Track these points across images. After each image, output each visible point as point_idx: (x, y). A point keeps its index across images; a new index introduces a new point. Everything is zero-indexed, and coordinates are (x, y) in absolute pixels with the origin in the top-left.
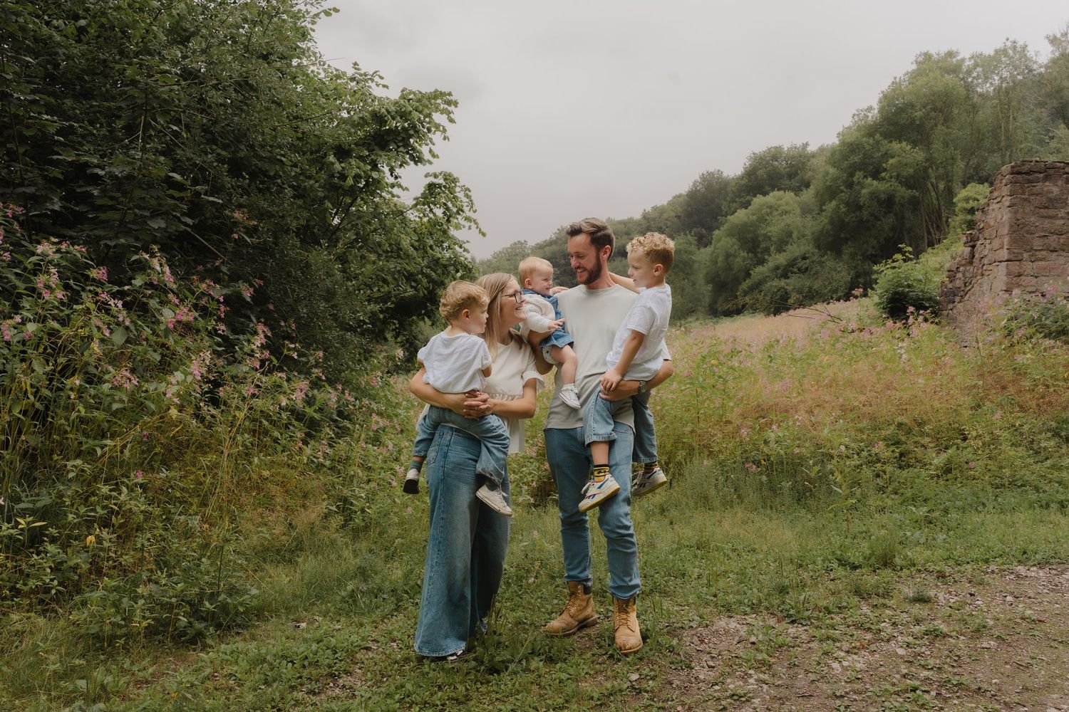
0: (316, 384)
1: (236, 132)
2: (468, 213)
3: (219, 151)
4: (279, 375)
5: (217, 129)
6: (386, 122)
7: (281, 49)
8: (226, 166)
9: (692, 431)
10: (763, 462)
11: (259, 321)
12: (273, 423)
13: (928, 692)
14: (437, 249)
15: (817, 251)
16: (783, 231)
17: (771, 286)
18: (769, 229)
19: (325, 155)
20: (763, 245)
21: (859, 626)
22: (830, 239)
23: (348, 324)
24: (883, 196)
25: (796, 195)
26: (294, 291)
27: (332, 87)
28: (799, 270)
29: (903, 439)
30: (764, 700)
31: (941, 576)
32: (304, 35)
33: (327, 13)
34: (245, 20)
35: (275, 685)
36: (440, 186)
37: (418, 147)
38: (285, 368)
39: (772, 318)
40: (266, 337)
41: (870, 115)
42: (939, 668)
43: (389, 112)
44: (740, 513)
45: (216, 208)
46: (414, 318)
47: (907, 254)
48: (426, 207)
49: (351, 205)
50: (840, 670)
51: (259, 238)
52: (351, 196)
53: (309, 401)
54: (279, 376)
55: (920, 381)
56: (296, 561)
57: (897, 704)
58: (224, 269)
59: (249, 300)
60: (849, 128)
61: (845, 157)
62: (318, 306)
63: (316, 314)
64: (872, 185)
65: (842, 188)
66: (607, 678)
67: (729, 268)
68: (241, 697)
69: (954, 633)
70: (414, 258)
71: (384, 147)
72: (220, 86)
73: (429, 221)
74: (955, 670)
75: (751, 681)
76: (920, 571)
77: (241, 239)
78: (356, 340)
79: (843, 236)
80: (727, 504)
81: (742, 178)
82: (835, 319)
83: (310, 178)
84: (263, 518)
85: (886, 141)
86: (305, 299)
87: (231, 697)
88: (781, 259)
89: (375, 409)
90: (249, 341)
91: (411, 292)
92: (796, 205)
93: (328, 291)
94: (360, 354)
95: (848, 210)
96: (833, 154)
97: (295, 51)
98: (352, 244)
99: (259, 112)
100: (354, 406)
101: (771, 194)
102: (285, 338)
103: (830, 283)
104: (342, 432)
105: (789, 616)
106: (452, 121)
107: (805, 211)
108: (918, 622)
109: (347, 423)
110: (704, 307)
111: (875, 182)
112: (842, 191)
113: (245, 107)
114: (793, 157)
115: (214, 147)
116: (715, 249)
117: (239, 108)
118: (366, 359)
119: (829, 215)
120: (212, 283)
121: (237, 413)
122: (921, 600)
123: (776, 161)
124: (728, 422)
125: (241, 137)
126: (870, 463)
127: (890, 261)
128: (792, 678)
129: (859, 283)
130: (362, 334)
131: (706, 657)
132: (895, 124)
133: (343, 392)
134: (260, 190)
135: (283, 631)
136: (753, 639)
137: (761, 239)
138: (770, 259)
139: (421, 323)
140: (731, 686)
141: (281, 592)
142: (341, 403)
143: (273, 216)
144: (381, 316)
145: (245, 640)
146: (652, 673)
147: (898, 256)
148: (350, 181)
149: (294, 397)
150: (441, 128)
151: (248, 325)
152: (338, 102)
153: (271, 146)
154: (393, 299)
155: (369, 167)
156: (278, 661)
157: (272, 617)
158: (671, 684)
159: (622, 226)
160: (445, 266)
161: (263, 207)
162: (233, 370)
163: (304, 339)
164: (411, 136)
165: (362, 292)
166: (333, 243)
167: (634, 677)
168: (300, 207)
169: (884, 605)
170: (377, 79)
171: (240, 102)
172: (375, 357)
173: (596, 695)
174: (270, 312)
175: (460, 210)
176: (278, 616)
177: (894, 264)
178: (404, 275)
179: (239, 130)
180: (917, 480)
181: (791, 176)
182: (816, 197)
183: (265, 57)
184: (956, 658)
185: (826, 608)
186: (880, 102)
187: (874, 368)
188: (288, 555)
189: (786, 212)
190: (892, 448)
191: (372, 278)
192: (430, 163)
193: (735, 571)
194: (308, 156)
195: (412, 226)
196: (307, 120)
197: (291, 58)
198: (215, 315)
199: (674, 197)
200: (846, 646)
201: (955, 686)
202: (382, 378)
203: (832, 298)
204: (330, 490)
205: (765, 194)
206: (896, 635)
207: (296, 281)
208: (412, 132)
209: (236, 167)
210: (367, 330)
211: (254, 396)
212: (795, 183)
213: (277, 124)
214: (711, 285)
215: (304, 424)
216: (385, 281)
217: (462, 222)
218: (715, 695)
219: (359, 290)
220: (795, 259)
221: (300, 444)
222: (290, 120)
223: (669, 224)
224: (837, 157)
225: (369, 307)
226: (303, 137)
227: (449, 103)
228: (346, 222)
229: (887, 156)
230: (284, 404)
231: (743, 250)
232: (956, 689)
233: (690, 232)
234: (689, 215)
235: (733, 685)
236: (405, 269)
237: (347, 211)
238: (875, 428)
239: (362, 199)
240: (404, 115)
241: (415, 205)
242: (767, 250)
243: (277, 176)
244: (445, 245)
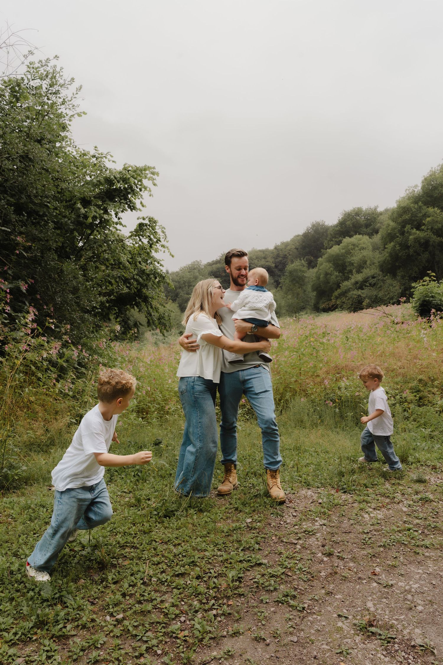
0: (65, 345)
1: (20, 187)
2: (163, 242)
3: (8, 198)
4: (43, 338)
5: (8, 184)
6: (114, 184)
7: (49, 137)
8: (12, 208)
9: (296, 381)
10: (337, 401)
11: (30, 305)
12: (37, 368)
13: (417, 531)
14: (144, 264)
15: (381, 273)
16: (361, 260)
17: (353, 294)
18: (352, 258)
19: (75, 203)
20: (348, 268)
21: (383, 495)
22: (389, 266)
23: (86, 309)
24: (422, 240)
25: (370, 238)
26: (52, 287)
27: (80, 161)
28: (370, 284)
29: (422, 389)
30: (323, 534)
31: (434, 468)
32: (64, 128)
33: (79, 115)
34: (28, 117)
35: (36, 521)
36: (146, 225)
37: (134, 200)
38: (46, 335)
39: (352, 314)
40: (35, 315)
41: (416, 190)
42: (425, 519)
43: (115, 178)
44: (321, 430)
45: (5, 234)
46: (128, 306)
47: (432, 277)
48: (137, 237)
49: (90, 234)
50: (369, 518)
51: (32, 253)
52: (90, 229)
53: (61, 355)
54: (42, 340)
55: (434, 354)
56: (50, 452)
57: (398, 537)
58: (10, 272)
59: (25, 291)
60: (404, 198)
61: (400, 215)
62: (68, 297)
63: (66, 302)
64: (416, 233)
65: (398, 234)
66: (233, 521)
67: (327, 282)
68: (15, 528)
69: (437, 500)
70: (129, 269)
71: (112, 199)
72: (10, 158)
73: (139, 247)
74: (434, 520)
75: (317, 524)
76: (422, 465)
77: (21, 254)
78: (91, 319)
79: (397, 264)
80: (314, 425)
81: (336, 226)
82: (387, 315)
83: (65, 217)
84: (30, 425)
85: (425, 207)
86: (60, 292)
87: (10, 527)
88: (359, 277)
89: (101, 361)
90: (24, 317)
91: (126, 290)
92: (369, 244)
93: (74, 288)
94: (93, 328)
95: (401, 249)
96: (393, 213)
97: (58, 138)
98: (90, 259)
99: (35, 175)
100: (88, 359)
101: (355, 237)
102: (46, 316)
103: (389, 293)
104: (80, 375)
105: (343, 489)
106: (155, 185)
107: (375, 248)
108: (417, 493)
109: (83, 370)
110: (311, 305)
111: (418, 232)
112: (398, 237)
113: (25, 172)
114: (369, 214)
115: (6, 196)
116: (319, 269)
117: (23, 172)
118: (97, 331)
119: (389, 251)
120: (3, 281)
121: (16, 361)
122: (420, 481)
123: (358, 216)
124: (318, 376)
125: (22, 190)
126: (401, 403)
127: (421, 281)
128: (341, 522)
129: (406, 294)
130: (95, 316)
131: (292, 510)
132: (431, 196)
133: (81, 351)
134: (33, 223)
135: (42, 492)
136: (320, 501)
137: (347, 264)
138: (353, 277)
139: (132, 310)
140: (305, 526)
141: (41, 469)
142: (80, 357)
143: (41, 240)
144: (107, 305)
145: (18, 496)
146: (259, 519)
147: (427, 278)
148: (90, 220)
149: (51, 352)
150: (148, 189)
151: (23, 308)
152: (84, 170)
153: (41, 197)
154: (115, 294)
155: (102, 212)
156: (38, 508)
157: (34, 483)
158: (270, 525)
159: (262, 253)
160: (148, 275)
161: (35, 234)
162: (15, 334)
163: (59, 317)
164: (129, 193)
165: (95, 289)
166: (78, 258)
167: (249, 520)
168: (58, 234)
169: (399, 484)
170: (109, 157)
171: (23, 168)
172: (103, 330)
173: (225, 530)
174: (37, 299)
175: (159, 240)
176: (39, 483)
177: (424, 283)
178: (122, 279)
179: (21, 186)
180: (428, 414)
181: (367, 226)
182: (382, 239)
183: (39, 141)
184: (436, 513)
185: (365, 485)
186: (423, 182)
187: (408, 345)
188: (45, 448)
189: (363, 248)
190: (415, 394)
191: (102, 281)
192: (140, 210)
193: (315, 463)
194: (64, 203)
195: (129, 249)
196: (64, 181)
197: (55, 142)
198: (3, 300)
199: (295, 237)
200: (373, 505)
201: (433, 528)
202: (106, 343)
203: (390, 303)
204: (72, 410)
205: (351, 236)
206: (403, 500)
207: (54, 279)
208: (129, 191)
209: (19, 209)
210: (98, 313)
211: (26, 351)
212: (369, 230)
213: (45, 183)
214: (315, 292)
215: (57, 369)
216: (110, 283)
217: (160, 248)
218: (295, 531)
219: (94, 288)
220: (368, 278)
221: (54, 382)
222: (54, 181)
223: (291, 253)
224: (395, 215)
225: (99, 299)
226: (62, 192)
227: (153, 173)
228: (87, 245)
229: (425, 216)
230: (45, 356)
231: (336, 271)
232: (433, 530)
233: (304, 259)
234: (304, 247)
235: (306, 525)
236: (123, 276)
237: (88, 238)
238: (406, 382)
239: (98, 231)
240: (125, 180)
241: (131, 236)
242: (351, 272)
243: (44, 215)
244: (149, 261)
